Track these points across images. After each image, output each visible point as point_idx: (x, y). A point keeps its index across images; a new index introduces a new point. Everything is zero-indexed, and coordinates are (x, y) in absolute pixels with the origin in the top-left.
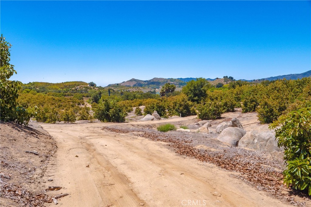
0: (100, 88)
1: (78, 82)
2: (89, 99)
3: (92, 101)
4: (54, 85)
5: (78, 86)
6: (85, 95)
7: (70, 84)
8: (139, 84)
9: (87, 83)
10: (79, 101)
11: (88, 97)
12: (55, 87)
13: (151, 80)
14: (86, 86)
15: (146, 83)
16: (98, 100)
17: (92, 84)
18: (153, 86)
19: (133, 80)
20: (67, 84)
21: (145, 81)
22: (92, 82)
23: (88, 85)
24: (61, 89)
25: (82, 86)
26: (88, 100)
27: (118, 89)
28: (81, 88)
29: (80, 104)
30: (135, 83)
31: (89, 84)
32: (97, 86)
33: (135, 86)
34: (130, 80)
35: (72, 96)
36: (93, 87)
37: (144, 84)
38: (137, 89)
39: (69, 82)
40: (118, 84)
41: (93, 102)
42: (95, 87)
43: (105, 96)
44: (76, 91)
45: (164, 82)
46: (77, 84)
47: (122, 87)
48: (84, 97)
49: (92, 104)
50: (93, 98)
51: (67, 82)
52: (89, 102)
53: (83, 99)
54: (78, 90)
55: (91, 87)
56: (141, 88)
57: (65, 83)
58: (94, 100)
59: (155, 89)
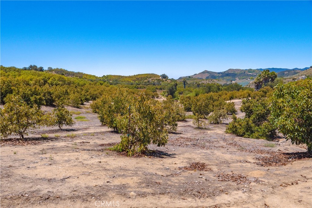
0: (172, 80)
1: (150, 74)
2: (164, 92)
3: (166, 94)
4: (126, 78)
5: (150, 79)
6: (159, 87)
7: (142, 76)
8: (212, 75)
9: (159, 75)
10: (153, 94)
11: (161, 89)
12: (127, 79)
13: (225, 71)
14: (159, 78)
15: (220, 75)
16: (174, 92)
17: (164, 77)
18: (228, 78)
19: (205, 72)
20: (139, 77)
21: (219, 73)
22: (164, 74)
23: (160, 78)
24: (133, 82)
25: (154, 78)
26: (162, 93)
27: (190, 82)
28: (153, 80)
29: (154, 97)
30: (208, 75)
31: (161, 76)
32: (169, 78)
33: (207, 78)
34: (202, 72)
35: (145, 88)
36: (165, 79)
37: (218, 76)
38: (211, 82)
39: (141, 75)
40: (189, 77)
41: (169, 94)
42: (167, 79)
43: (179, 88)
44: (148, 83)
45: (241, 73)
46: (149, 76)
47: (195, 79)
48: (157, 89)
49: (167, 97)
50: (168, 90)
51: (139, 75)
52: (163, 95)
53: (156, 91)
54: (150, 82)
55: (163, 79)
56: (215, 80)
57: (137, 75)
58: (169, 93)
59: (232, 81)
